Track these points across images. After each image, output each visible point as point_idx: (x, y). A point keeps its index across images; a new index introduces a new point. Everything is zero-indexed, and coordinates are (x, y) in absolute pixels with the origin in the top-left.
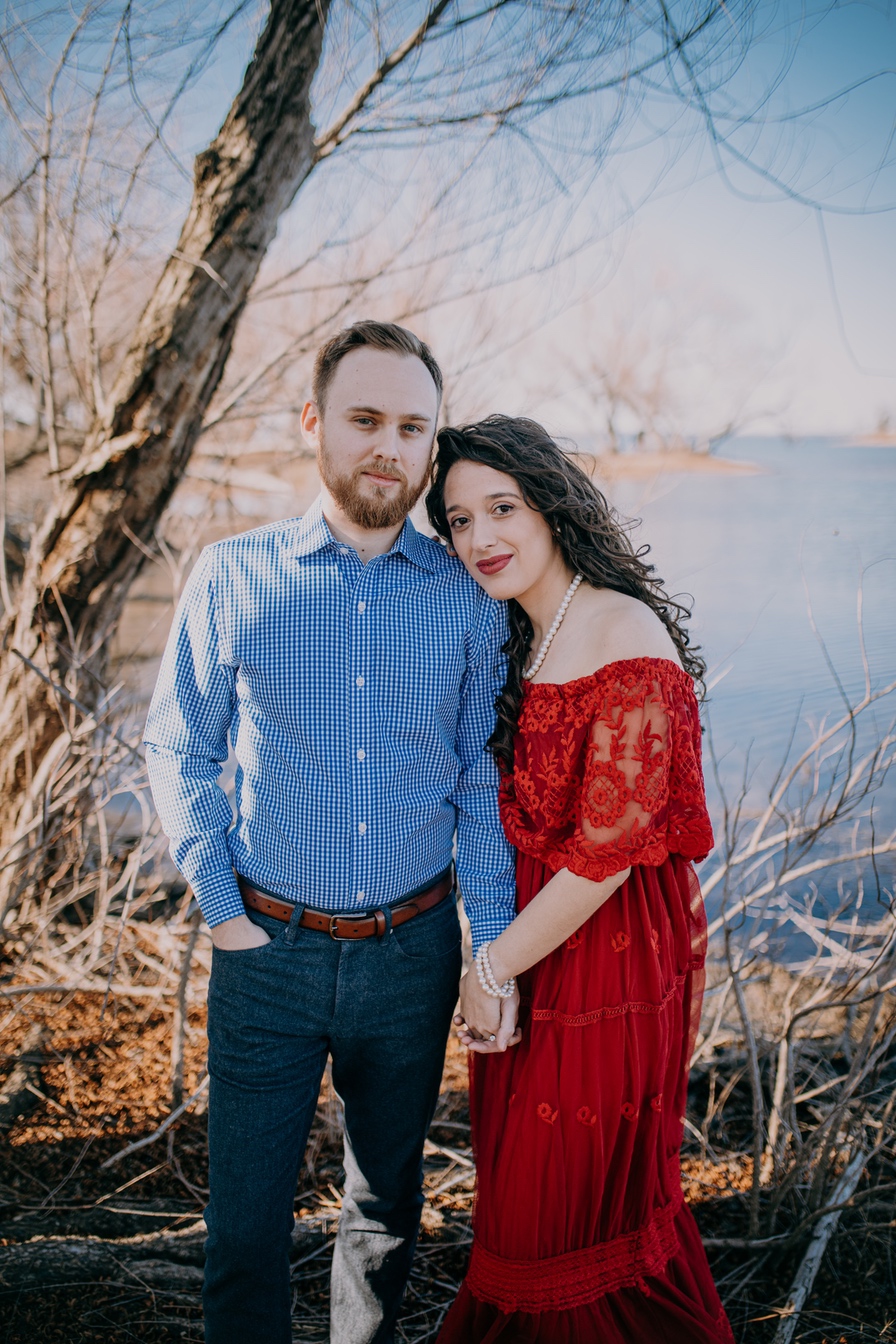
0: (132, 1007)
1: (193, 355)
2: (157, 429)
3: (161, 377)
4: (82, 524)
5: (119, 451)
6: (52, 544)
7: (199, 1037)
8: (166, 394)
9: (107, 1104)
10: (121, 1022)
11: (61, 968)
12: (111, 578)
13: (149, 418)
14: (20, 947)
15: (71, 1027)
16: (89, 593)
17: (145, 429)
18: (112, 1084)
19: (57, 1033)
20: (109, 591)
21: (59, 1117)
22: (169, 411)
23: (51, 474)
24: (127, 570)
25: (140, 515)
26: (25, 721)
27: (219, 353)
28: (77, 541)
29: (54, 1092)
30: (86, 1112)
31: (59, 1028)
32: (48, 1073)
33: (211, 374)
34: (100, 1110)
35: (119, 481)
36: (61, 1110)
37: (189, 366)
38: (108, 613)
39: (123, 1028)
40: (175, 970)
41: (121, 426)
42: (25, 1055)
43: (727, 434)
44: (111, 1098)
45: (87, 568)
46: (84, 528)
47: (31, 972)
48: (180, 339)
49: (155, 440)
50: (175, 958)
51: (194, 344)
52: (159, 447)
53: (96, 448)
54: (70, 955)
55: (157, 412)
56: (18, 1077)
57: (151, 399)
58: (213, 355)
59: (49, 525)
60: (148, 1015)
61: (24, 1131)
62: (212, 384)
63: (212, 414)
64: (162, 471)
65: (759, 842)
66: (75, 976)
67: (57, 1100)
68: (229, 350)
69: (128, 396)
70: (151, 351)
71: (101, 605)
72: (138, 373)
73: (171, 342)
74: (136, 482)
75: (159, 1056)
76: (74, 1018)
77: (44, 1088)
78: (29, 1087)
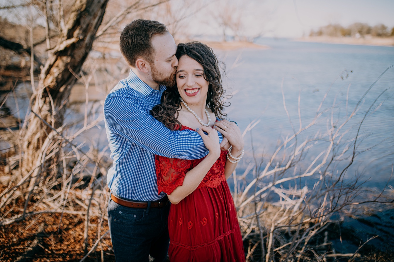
0: (73, 217)
1: (93, 14)
2: (81, 37)
3: (82, 21)
4: (57, 67)
5: (69, 44)
6: (48, 72)
7: (94, 227)
8: (84, 26)
9: (64, 250)
10: (70, 222)
11: (51, 204)
12: (67, 84)
13: (79, 34)
14: (38, 197)
15: (54, 224)
16: (60, 88)
17: (77, 37)
18: (66, 243)
19: (49, 226)
20: (66, 88)
21: (49, 254)
22: (85, 32)
23: (47, 50)
24: (72, 81)
25: (76, 64)
26: (39, 128)
27: (101, 13)
28: (56, 72)
29: (47, 246)
30: (57, 252)
31: (50, 224)
32: (46, 240)
33: (99, 20)
34: (62, 252)
35: (69, 53)
36: (49, 252)
37: (91, 17)
38: (66, 95)
39: (70, 224)
40: (87, 205)
41: (70, 35)
42: (38, 234)
43: (258, 37)
44: (65, 248)
45: (59, 80)
46: (58, 68)
47: (42, 206)
48: (88, 9)
49: (80, 41)
50: (87, 202)
51: (93, 10)
52: (81, 43)
53: (62, 43)
54: (54, 200)
55: (81, 32)
56: (36, 241)
57: (79, 27)
58: (99, 14)
59: (47, 66)
60: (78, 220)
61: (37, 259)
62: (99, 23)
63: (99, 33)
64: (83, 50)
65: (266, 172)
66: (56, 207)
67: (48, 248)
68: (104, 12)
69: (72, 26)
70: (79, 12)
71: (63, 92)
72: (75, 19)
73: (86, 10)
74: (74, 54)
75: (81, 233)
76: (55, 221)
77: (44, 245)
78: (40, 245)
